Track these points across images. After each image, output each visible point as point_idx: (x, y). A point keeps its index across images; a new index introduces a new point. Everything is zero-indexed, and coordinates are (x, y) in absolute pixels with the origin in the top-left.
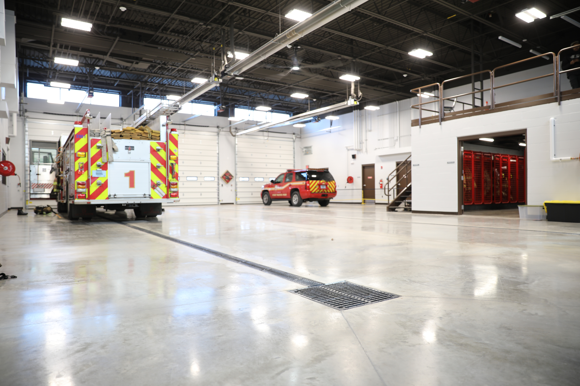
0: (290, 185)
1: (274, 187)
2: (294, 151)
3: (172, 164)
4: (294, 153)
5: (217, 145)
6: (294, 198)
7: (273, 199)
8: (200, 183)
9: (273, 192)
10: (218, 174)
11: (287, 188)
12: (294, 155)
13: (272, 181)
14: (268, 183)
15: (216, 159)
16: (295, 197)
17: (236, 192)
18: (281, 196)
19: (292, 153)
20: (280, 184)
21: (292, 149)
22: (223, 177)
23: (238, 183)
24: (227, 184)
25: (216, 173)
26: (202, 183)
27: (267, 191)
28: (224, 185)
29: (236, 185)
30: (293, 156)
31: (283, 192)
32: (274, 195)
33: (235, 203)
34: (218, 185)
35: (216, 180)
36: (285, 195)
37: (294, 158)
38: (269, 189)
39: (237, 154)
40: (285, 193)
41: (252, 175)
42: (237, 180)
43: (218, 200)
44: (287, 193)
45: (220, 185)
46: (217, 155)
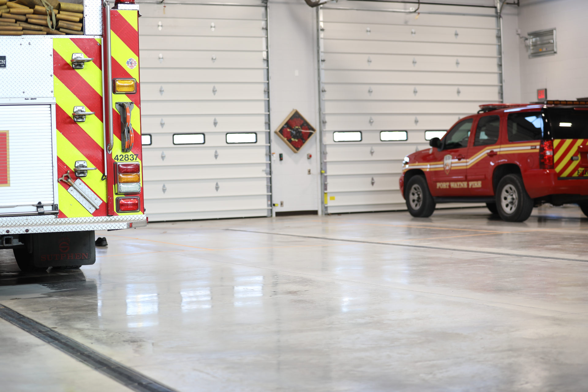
0: (492, 155)
1: (441, 159)
2: (500, 46)
3: (122, 106)
4: (500, 53)
5: (263, 33)
6: (504, 194)
7: (438, 197)
8: (213, 152)
9: (438, 175)
10: (268, 124)
11: (484, 162)
12: (500, 59)
13: (434, 142)
14: (421, 148)
15: (261, 76)
16: (507, 192)
17: (324, 177)
18: (462, 189)
19: (494, 51)
20: (461, 150)
21: (495, 40)
22: (282, 131)
23: (329, 150)
24: (295, 152)
25: (263, 120)
26: (219, 152)
27: (419, 172)
28: (284, 157)
29: (323, 154)
30: (495, 61)
31: (469, 177)
32: (443, 185)
33: (320, 213)
34: (269, 155)
35: (262, 140)
36: (477, 184)
37: (500, 66)
38: (427, 167)
39: (323, 61)
40: (477, 180)
41: (371, 122)
42: (327, 140)
43: (269, 203)
44: (484, 180)
45: (275, 158)
46: (264, 65)
